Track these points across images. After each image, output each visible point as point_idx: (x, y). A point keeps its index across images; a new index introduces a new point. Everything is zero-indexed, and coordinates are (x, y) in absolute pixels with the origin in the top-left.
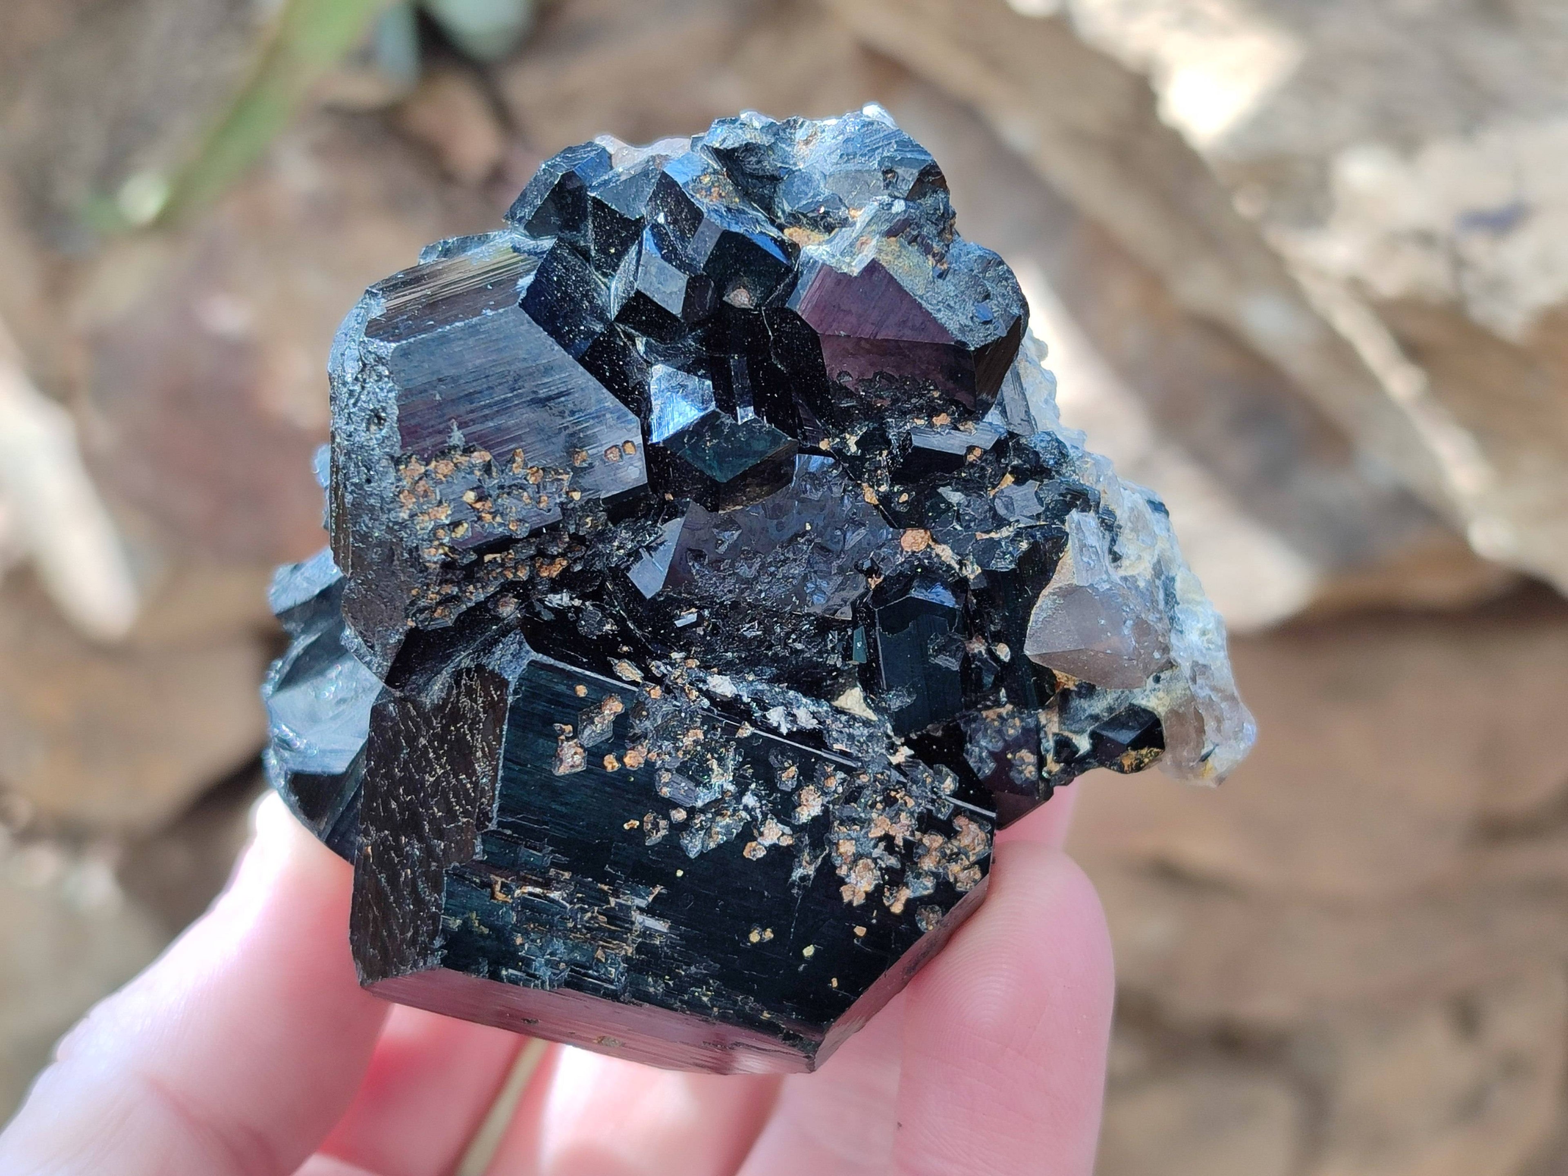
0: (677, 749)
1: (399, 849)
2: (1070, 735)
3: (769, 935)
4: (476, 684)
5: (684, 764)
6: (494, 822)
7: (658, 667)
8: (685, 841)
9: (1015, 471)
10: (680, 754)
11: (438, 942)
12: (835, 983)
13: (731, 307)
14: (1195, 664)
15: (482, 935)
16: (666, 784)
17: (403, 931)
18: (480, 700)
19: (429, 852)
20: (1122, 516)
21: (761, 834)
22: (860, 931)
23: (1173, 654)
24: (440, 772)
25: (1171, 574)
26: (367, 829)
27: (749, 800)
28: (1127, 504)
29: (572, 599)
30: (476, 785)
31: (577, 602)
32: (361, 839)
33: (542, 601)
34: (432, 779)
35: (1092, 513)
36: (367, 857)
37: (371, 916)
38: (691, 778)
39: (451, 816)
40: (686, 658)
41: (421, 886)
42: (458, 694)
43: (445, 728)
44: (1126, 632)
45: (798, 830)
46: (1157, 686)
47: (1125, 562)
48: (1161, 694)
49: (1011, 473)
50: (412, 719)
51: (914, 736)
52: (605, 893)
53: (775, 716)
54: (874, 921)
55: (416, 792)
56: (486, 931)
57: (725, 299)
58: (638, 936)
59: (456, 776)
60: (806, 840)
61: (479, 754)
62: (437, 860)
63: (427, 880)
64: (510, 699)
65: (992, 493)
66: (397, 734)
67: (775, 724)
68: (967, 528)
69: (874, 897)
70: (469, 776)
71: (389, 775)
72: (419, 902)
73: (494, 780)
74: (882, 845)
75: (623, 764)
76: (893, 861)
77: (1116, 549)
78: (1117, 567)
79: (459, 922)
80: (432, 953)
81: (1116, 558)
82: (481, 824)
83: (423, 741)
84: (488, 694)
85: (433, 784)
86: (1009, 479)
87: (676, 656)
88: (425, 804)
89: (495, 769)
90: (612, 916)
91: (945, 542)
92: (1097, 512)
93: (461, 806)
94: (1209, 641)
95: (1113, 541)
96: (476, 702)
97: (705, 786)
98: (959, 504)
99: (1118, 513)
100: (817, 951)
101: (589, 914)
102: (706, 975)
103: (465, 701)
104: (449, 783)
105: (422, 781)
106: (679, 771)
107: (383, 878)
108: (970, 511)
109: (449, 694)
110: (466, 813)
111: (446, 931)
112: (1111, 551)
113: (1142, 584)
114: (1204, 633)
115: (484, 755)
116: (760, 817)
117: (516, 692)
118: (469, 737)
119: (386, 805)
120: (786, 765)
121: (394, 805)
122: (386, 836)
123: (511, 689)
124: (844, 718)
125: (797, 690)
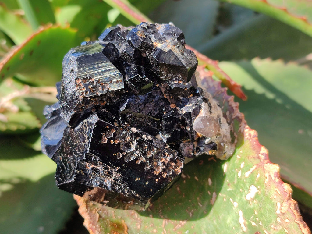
0: (125, 141)
1: (67, 158)
2: (199, 147)
3: (139, 179)
4: (87, 125)
5: (126, 144)
6: (88, 151)
7: (122, 125)
8: (125, 159)
9: (193, 94)
10: (125, 142)
11: (74, 175)
12: (151, 190)
13: (142, 57)
14: (224, 135)
15: (83, 175)
16: (122, 147)
17: (67, 174)
18: (87, 128)
19: (74, 158)
20: (212, 105)
21: (140, 159)
22: (157, 180)
23: (220, 132)
24: (78, 142)
25: (220, 118)
26: (61, 154)
27: (138, 152)
28: (213, 103)
29: (106, 111)
30: (85, 144)
31: (107, 111)
32: (59, 156)
33: (101, 110)
34: (76, 144)
35: (207, 103)
36: (60, 160)
37: (60, 172)
38: (127, 147)
39: (79, 150)
40: (128, 124)
41: (72, 165)
42: (83, 127)
43: (79, 134)
44: (212, 126)
45: (147, 159)
46: (217, 138)
47: (212, 114)
48: (217, 140)
49: (192, 94)
50: (72, 132)
51: (170, 144)
52: (108, 168)
53: (144, 136)
54: (160, 178)
55: (72, 147)
56: (84, 174)
57: (141, 55)
58: (114, 177)
59: (81, 143)
60: (148, 161)
61: (86, 138)
62: (75, 159)
63: (73, 163)
64: (94, 127)
65: (188, 98)
66: (69, 135)
67: (144, 138)
68: (183, 104)
69: (160, 174)
70: (84, 143)
71: (67, 144)
72: (71, 168)
73: (89, 143)
74: (163, 164)
75: (114, 142)
76: (164, 167)
77: (211, 111)
78: (211, 114)
79: (79, 172)
80: (73, 178)
81: (211, 113)
82: (85, 152)
83: (74, 136)
84: (89, 126)
85: (76, 145)
86: (192, 95)
87: (126, 123)
88: (74, 149)
89: (89, 141)
90: (109, 173)
91: (179, 107)
92: (208, 103)
93: (81, 148)
94: (227, 131)
95: (210, 109)
96: (86, 128)
97: (129, 148)
98: (182, 99)
99: (212, 104)
100: (148, 183)
101: (105, 172)
102: (126, 186)
103: (84, 128)
104: (79, 144)
105: (74, 144)
106: (125, 145)
107: (63, 164)
108: (184, 101)
109: (81, 127)
110: (82, 150)
111: (76, 173)
112: (210, 111)
113: (215, 118)
114: (226, 129)
115: (87, 138)
116: (140, 156)
117: (95, 126)
118: (84, 135)
119: (65, 149)
120: (145, 146)
121: (67, 149)
122: (65, 156)
123: (94, 125)
124: (157, 139)
125: (148, 133)
